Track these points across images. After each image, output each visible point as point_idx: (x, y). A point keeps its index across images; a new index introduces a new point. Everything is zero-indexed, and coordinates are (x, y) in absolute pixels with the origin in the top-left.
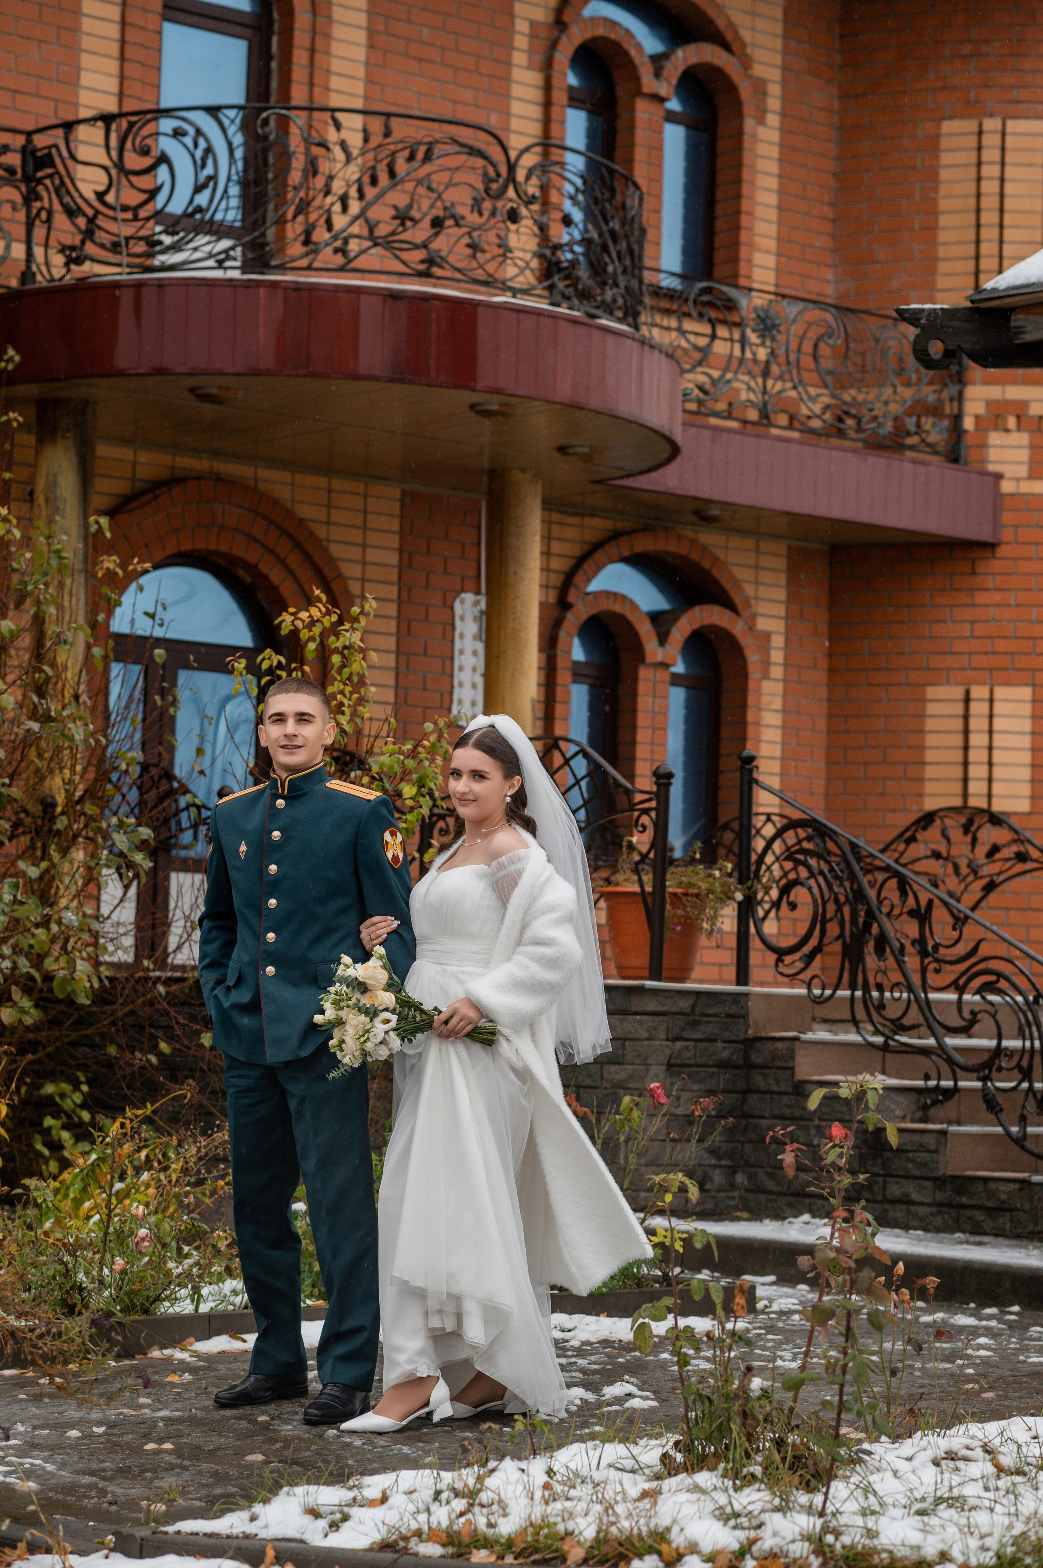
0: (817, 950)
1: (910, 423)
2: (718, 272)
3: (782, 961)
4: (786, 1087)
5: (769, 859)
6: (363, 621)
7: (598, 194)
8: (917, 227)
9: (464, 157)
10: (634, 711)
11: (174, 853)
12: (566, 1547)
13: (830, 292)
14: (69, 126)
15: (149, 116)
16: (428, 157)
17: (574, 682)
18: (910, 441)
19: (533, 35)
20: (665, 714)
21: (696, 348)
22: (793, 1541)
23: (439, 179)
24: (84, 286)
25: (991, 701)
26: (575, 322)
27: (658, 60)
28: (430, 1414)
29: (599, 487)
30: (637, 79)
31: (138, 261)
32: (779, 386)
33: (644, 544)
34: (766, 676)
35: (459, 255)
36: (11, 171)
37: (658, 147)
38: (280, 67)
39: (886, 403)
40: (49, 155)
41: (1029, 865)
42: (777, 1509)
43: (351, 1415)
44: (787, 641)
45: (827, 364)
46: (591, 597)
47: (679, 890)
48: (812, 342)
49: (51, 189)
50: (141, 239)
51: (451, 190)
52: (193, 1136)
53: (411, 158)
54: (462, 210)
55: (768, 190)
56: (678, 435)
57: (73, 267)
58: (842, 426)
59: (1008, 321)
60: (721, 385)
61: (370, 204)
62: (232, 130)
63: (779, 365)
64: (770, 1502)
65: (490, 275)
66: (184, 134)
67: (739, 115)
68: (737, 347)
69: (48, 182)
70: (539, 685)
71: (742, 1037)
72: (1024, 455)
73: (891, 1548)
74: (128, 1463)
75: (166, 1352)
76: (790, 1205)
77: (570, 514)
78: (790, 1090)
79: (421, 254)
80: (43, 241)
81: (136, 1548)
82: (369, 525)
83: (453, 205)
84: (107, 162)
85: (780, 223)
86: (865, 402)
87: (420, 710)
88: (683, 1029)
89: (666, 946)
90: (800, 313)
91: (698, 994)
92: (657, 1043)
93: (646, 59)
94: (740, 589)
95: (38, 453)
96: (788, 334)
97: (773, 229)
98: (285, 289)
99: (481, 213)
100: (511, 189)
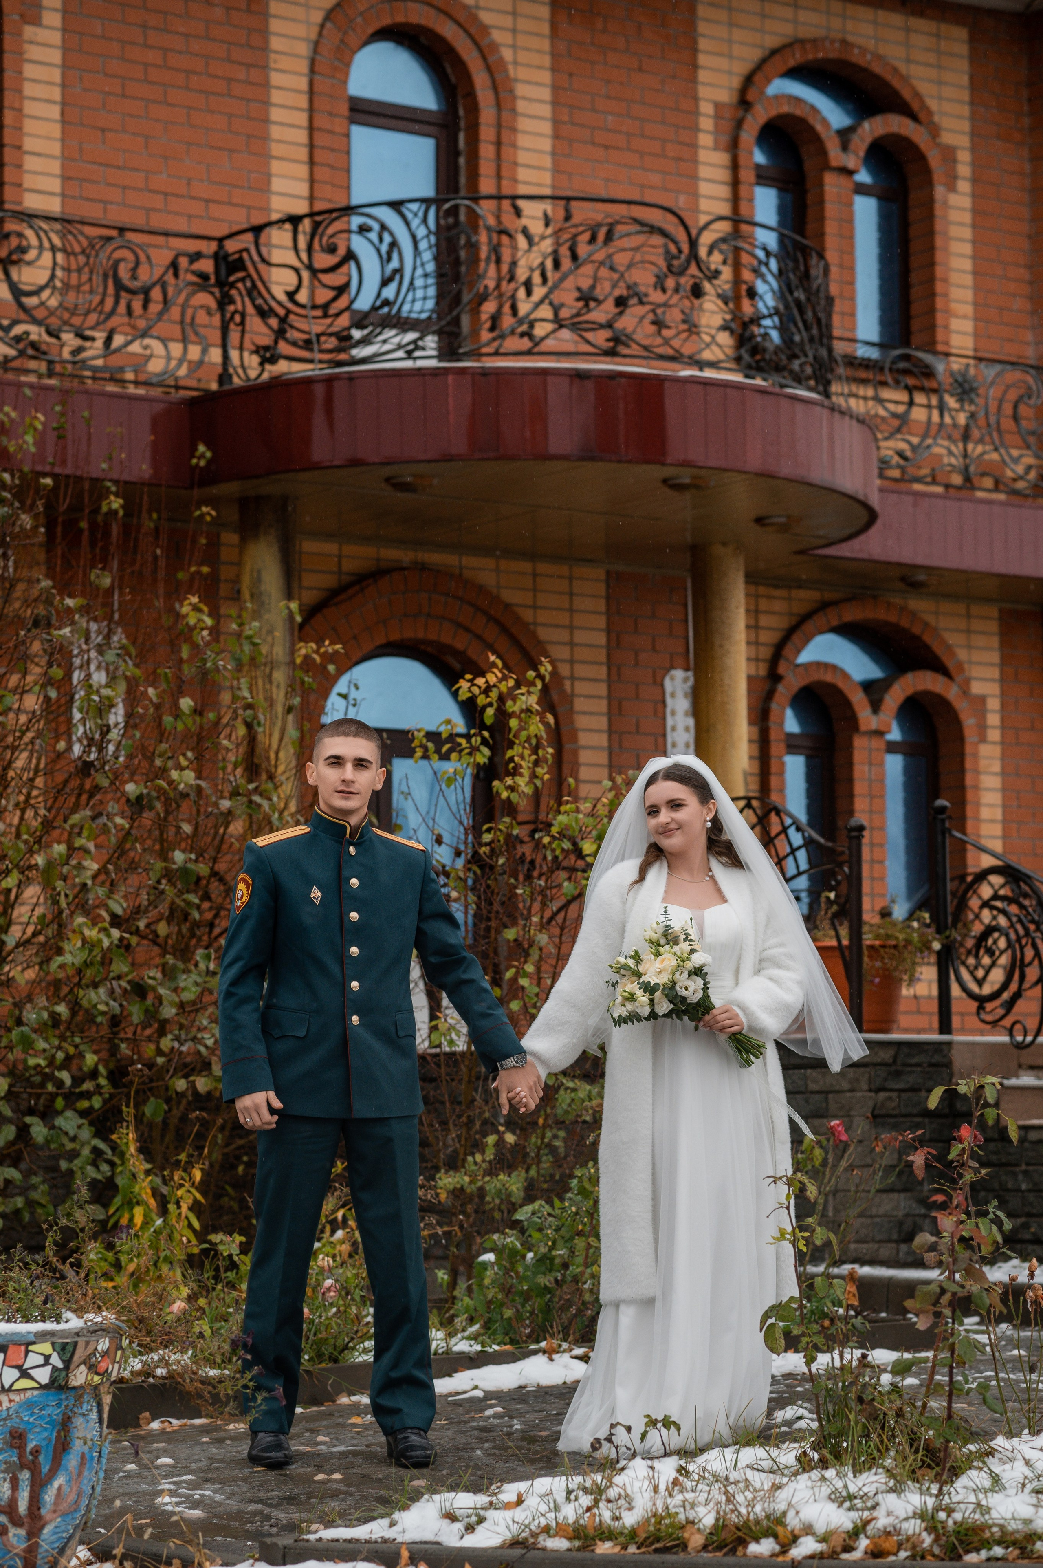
0: (1017, 995)
2: (916, 339)
3: (983, 1008)
4: (991, 1133)
6: (539, 685)
7: (782, 265)
9: (645, 236)
10: (850, 781)
12: (686, 1535)
13: (1030, 353)
14: (257, 230)
15: (334, 215)
16: (609, 237)
17: (789, 753)
19: (718, 117)
20: (882, 780)
21: (895, 415)
22: (906, 1519)
23: (621, 260)
24: (277, 382)
26: (763, 391)
27: (844, 135)
29: (802, 558)
30: (823, 152)
31: (326, 357)
32: (979, 449)
33: (852, 614)
34: (983, 739)
35: (644, 333)
36: (204, 277)
37: (848, 220)
38: (468, 162)
40: (241, 260)
42: (892, 1490)
44: (1003, 704)
45: (1028, 424)
46: (799, 670)
47: (877, 943)
48: (1011, 404)
49: (244, 292)
50: (331, 335)
51: (633, 271)
53: (593, 240)
54: (645, 285)
55: (961, 256)
56: (875, 500)
57: (268, 367)
60: (921, 451)
61: (555, 287)
62: (415, 223)
63: (979, 428)
64: (885, 1484)
65: (677, 351)
66: (369, 229)
67: (929, 183)
68: (936, 413)
69: (240, 285)
70: (754, 757)
73: (1002, 1522)
74: (296, 1491)
75: (354, 1398)
77: (776, 587)
78: (996, 1136)
79: (606, 334)
80: (238, 344)
81: (280, 1556)
82: (575, 607)
83: (635, 284)
84: (297, 264)
85: (977, 288)
88: (885, 1080)
89: (865, 998)
90: (998, 375)
91: (899, 1044)
92: (859, 1094)
93: (832, 133)
94: (953, 654)
95: (242, 551)
96: (987, 398)
97: (968, 295)
98: (473, 374)
99: (664, 290)
100: (693, 264)
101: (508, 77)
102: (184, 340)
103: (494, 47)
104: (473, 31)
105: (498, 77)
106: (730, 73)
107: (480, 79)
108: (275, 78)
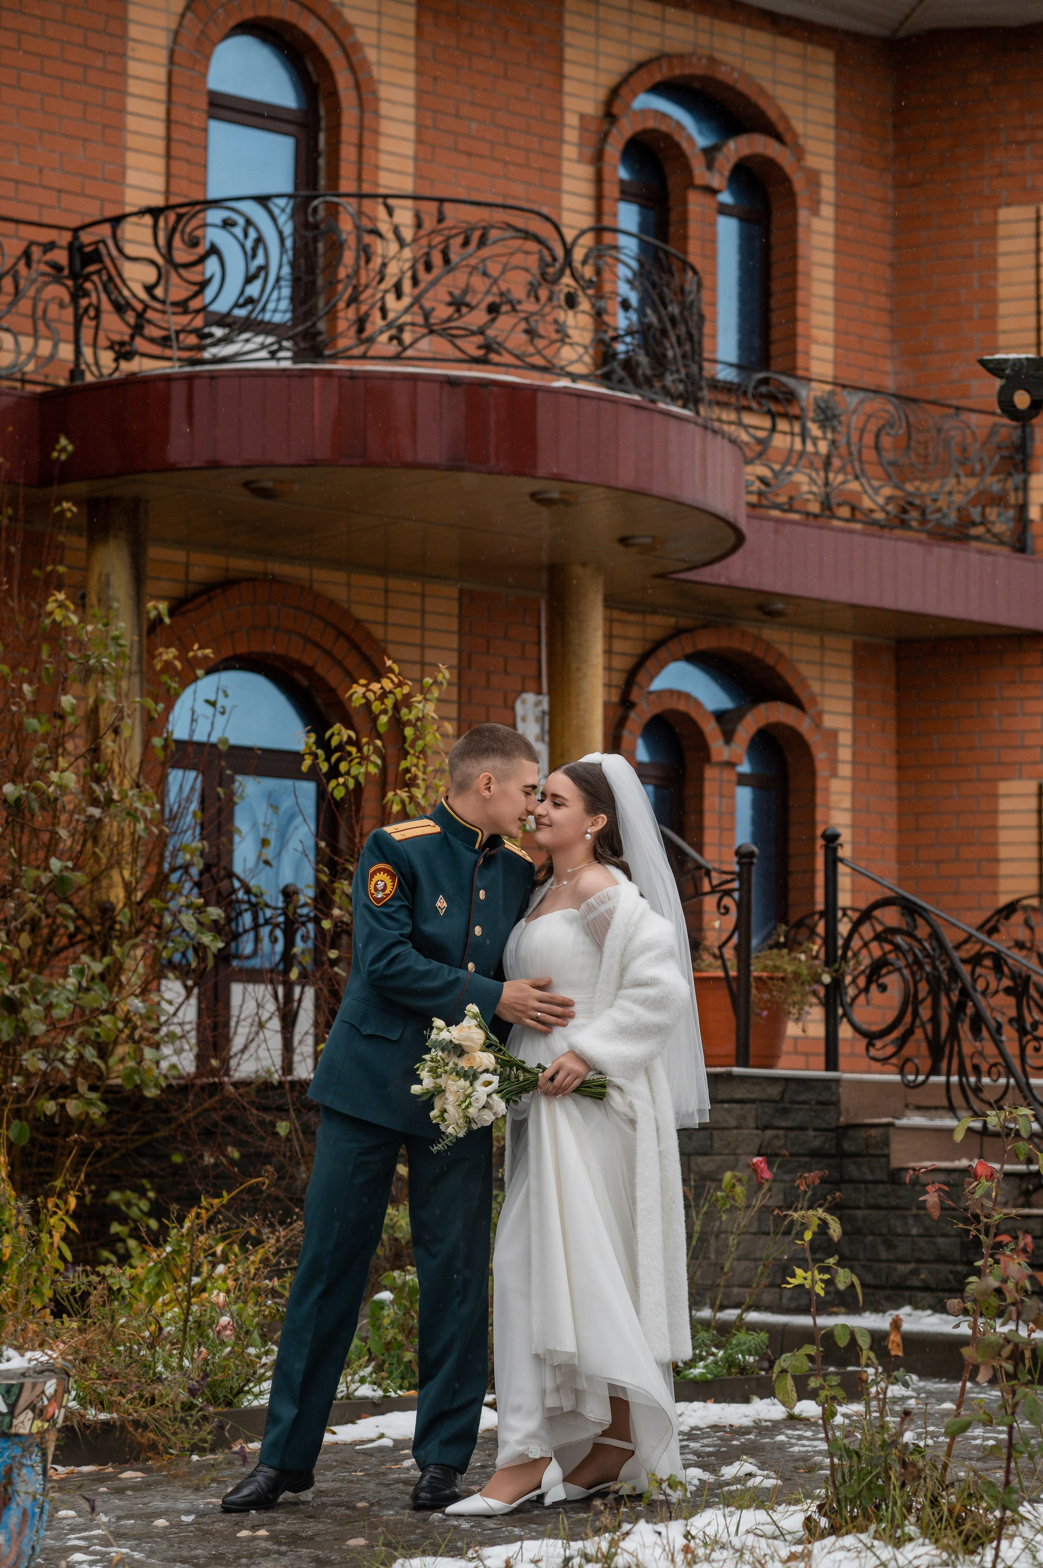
0: (909, 1032)
1: (975, 513)
2: (776, 363)
3: (873, 1045)
4: (881, 1175)
5: (856, 943)
6: (436, 693)
7: (656, 278)
8: (976, 314)
9: (521, 242)
10: (700, 813)
11: (235, 963)
13: (891, 382)
14: (116, 221)
15: (198, 208)
16: (483, 242)
18: (974, 531)
19: (583, 129)
20: (732, 812)
21: (757, 441)
23: (494, 265)
24: (134, 381)
26: (636, 406)
27: (710, 153)
28: (541, 1497)
29: (660, 581)
30: (688, 169)
31: (184, 354)
32: (840, 478)
33: (707, 641)
34: (834, 774)
35: (516, 341)
36: (57, 268)
37: (711, 240)
38: (328, 164)
39: (950, 494)
40: (97, 251)
43: (456, 1498)
44: (855, 739)
45: (889, 455)
46: (652, 697)
47: (764, 974)
48: (873, 434)
49: (100, 287)
50: (191, 332)
51: (507, 277)
52: (271, 1225)
53: (466, 243)
54: (519, 292)
55: (823, 281)
56: (743, 523)
57: (123, 363)
58: (906, 517)
60: (782, 477)
61: (426, 291)
62: (282, 219)
63: (840, 457)
64: (939, 1556)
65: (549, 360)
66: (234, 224)
67: (792, 206)
68: (798, 440)
69: (95, 278)
71: (834, 1125)
74: (222, 1549)
75: (251, 1445)
76: (888, 1298)
77: (631, 611)
78: (885, 1178)
79: (479, 340)
80: (91, 341)
82: (427, 625)
83: (509, 291)
84: (156, 256)
85: (838, 315)
86: (929, 493)
88: (773, 1117)
89: (752, 1032)
90: (861, 402)
91: (787, 1080)
92: (746, 1132)
93: (697, 151)
94: (806, 686)
95: (89, 554)
96: (849, 427)
97: (829, 321)
98: (340, 377)
99: (537, 299)
100: (568, 272)
101: (371, 78)
102: (36, 335)
103: (358, 47)
104: (337, 28)
105: (362, 77)
106: (596, 84)
107: (343, 79)
108: (133, 67)
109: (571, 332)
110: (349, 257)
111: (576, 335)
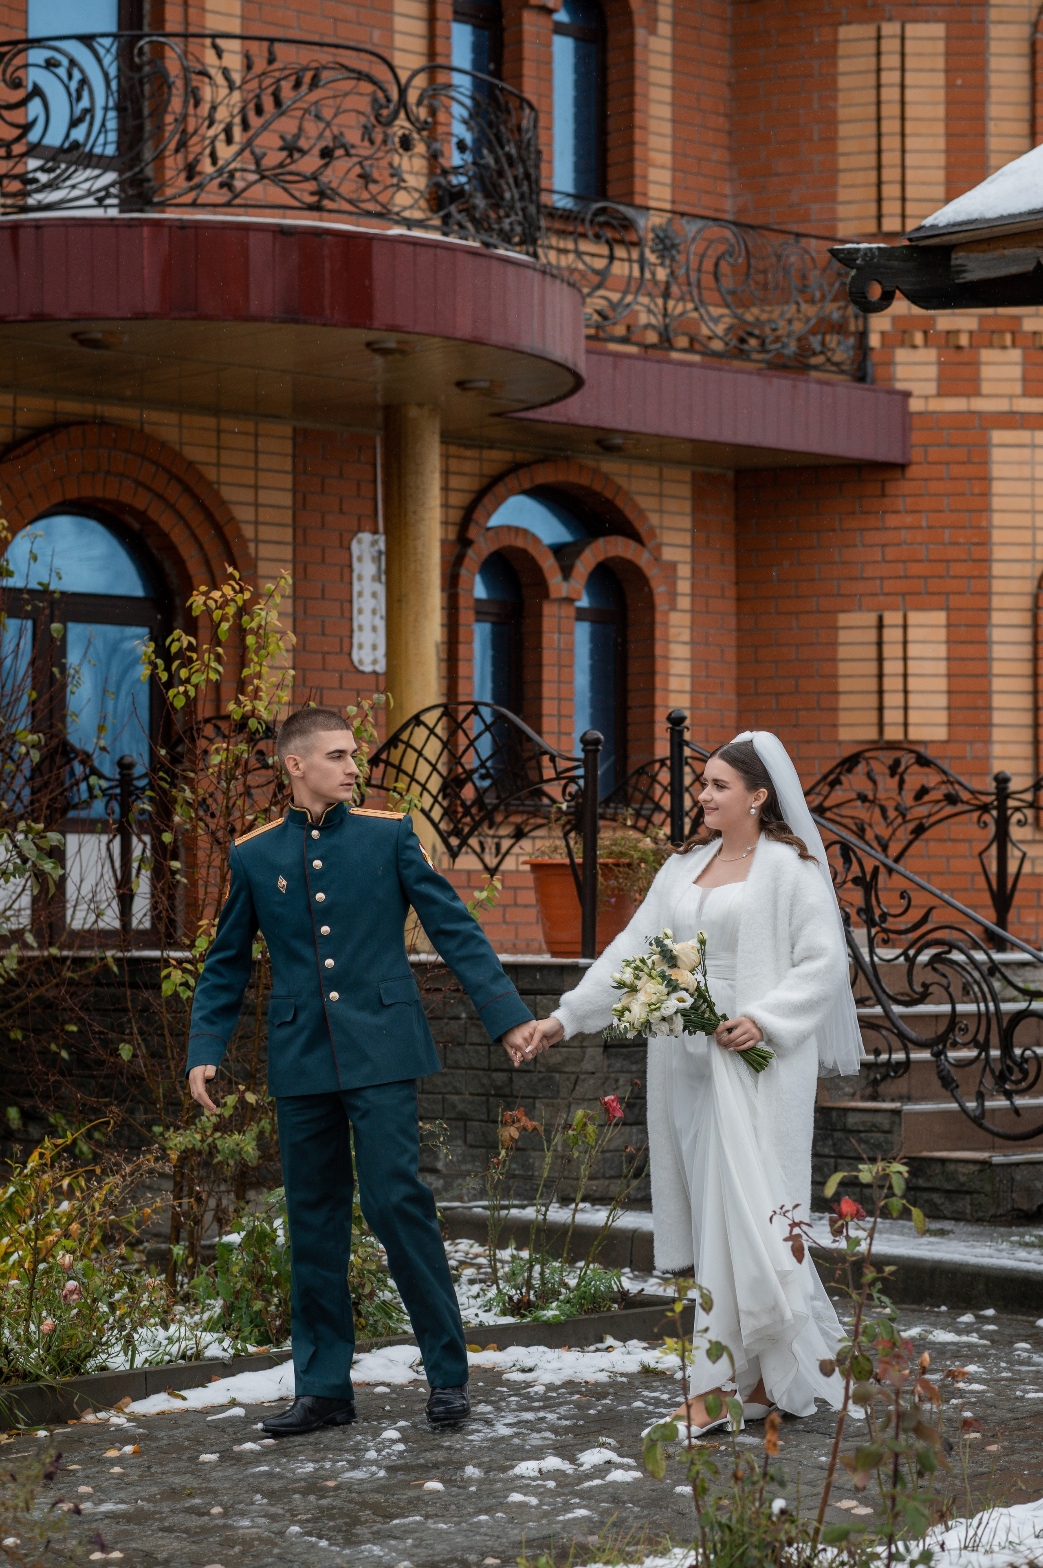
1: (815, 342)
2: (612, 191)
6: (278, 599)
7: (492, 117)
8: (816, 137)
9: (353, 83)
10: (539, 649)
13: (729, 208)
15: (20, 46)
16: (314, 84)
17: (478, 621)
18: (814, 361)
20: (571, 650)
21: (594, 270)
23: (328, 107)
25: (905, 627)
26: (473, 253)
29: (497, 420)
31: (12, 200)
32: (680, 309)
33: (545, 475)
34: (673, 608)
35: (349, 187)
37: (547, 62)
39: (790, 322)
41: (960, 807)
44: (693, 571)
45: (728, 283)
46: (492, 533)
47: (610, 861)
48: (713, 260)
50: (15, 176)
51: (340, 118)
52: (118, 1163)
53: (297, 85)
54: (353, 136)
55: (662, 102)
56: (582, 369)
58: (745, 347)
59: (949, 259)
60: (620, 309)
61: (257, 135)
62: (107, 60)
63: (679, 285)
65: (383, 206)
66: (57, 65)
67: (629, 24)
68: (636, 268)
70: (443, 625)
72: (932, 371)
75: (101, 1415)
77: (467, 447)
79: (312, 186)
82: (261, 465)
83: (342, 135)
85: (675, 137)
86: (770, 321)
87: (320, 656)
89: (598, 918)
90: (699, 231)
94: (645, 519)
96: (688, 253)
97: (667, 143)
98: (170, 227)
99: (372, 142)
100: (402, 115)
109: (406, 177)
110: (176, 104)
111: (412, 181)
